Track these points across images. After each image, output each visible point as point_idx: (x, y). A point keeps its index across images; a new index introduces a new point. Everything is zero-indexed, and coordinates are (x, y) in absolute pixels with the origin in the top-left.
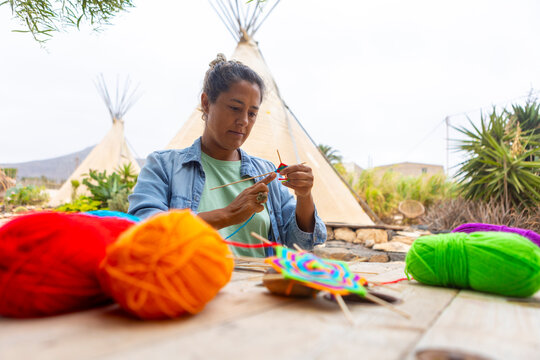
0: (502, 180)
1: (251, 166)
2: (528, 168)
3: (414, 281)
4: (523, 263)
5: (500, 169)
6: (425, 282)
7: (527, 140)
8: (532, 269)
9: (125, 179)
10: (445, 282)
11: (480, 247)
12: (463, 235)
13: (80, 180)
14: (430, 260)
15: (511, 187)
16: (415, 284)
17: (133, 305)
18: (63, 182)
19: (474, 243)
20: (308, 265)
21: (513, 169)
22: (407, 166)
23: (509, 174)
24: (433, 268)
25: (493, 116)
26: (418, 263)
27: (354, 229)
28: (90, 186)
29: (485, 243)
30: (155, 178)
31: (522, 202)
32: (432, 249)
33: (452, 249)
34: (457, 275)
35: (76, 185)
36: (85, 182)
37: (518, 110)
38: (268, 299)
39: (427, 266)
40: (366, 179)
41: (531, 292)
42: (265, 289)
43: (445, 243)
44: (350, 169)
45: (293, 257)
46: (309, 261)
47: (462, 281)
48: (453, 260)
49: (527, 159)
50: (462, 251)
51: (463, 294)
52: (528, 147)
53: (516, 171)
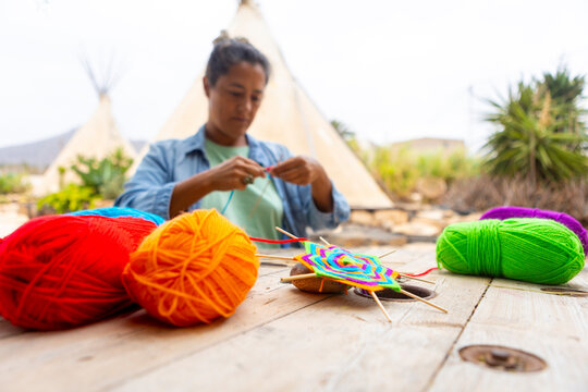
0: (529, 156)
1: (259, 151)
2: (557, 141)
3: (445, 270)
4: (558, 249)
5: (527, 142)
6: (456, 272)
7: (557, 110)
8: (568, 256)
9: (118, 164)
10: (476, 271)
11: (513, 233)
12: (496, 222)
13: (67, 166)
14: (462, 248)
15: (538, 162)
16: (445, 274)
17: (163, 312)
18: (47, 167)
19: (509, 229)
20: (339, 260)
21: (541, 143)
22: (426, 141)
23: (537, 148)
24: (465, 256)
25: (521, 85)
26: (450, 251)
27: (371, 211)
28: (79, 173)
29: (520, 230)
30: (151, 165)
31: (549, 177)
32: (464, 237)
33: (485, 237)
34: (490, 263)
35: (62, 171)
36: (74, 168)
37: (548, 77)
38: (297, 296)
39: (459, 254)
40: (382, 156)
41: (566, 279)
42: (292, 286)
43: (478, 231)
44: (364, 146)
45: (323, 253)
46: (338, 256)
47: (495, 269)
48: (486, 247)
49: (556, 130)
50: (496, 238)
51: (496, 283)
52: (557, 118)
53: (544, 146)
